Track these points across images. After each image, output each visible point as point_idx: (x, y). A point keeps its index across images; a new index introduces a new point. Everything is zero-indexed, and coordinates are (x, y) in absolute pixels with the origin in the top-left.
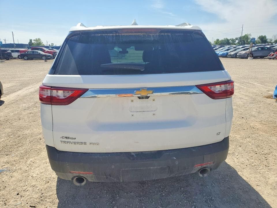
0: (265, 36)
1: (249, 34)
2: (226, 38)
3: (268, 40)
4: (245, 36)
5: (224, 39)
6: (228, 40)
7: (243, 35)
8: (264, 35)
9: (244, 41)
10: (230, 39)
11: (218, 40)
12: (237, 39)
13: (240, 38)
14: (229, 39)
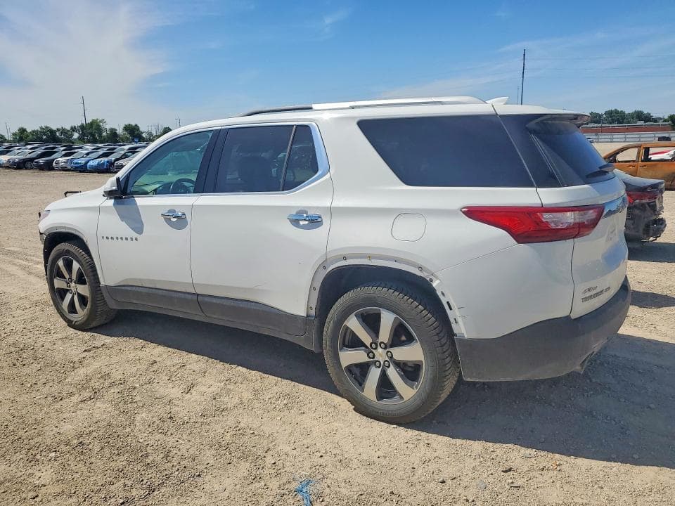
0: (136, 125)
1: (100, 119)
2: (47, 127)
3: (144, 135)
4: (92, 124)
5: (39, 129)
6: (52, 132)
7: (89, 121)
8: (134, 124)
9: (93, 135)
10: (58, 130)
11: (23, 131)
12: (74, 129)
13: (82, 127)
14: (54, 128)
